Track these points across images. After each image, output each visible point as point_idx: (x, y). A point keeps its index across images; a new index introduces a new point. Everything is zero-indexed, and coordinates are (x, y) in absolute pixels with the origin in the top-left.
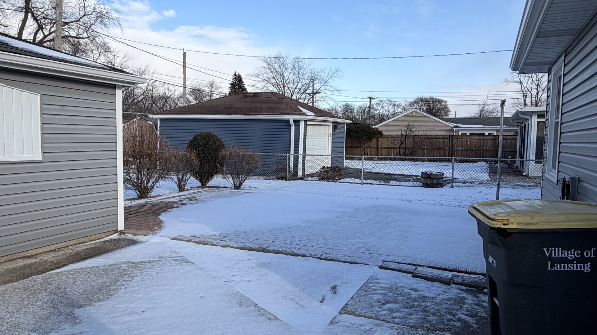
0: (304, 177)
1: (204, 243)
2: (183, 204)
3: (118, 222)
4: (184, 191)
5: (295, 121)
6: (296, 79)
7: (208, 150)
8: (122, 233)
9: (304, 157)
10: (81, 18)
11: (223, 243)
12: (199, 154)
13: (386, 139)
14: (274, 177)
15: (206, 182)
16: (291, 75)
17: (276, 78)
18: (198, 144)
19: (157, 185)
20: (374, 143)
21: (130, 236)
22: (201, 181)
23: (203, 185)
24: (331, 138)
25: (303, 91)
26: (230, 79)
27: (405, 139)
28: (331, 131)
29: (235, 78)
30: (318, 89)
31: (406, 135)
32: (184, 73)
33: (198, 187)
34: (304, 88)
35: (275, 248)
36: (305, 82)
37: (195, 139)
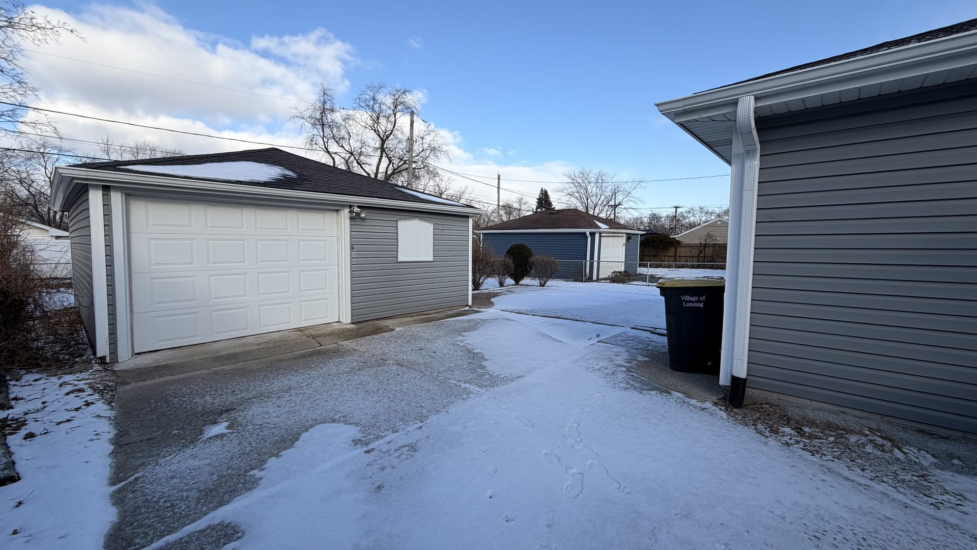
0: (598, 280)
1: (521, 313)
2: (504, 294)
3: (468, 300)
4: (503, 287)
5: (591, 234)
6: (599, 192)
7: (521, 257)
8: (470, 307)
9: (598, 264)
10: (420, 153)
11: (533, 314)
12: (514, 260)
13: (684, 248)
14: (572, 280)
15: (519, 281)
16: (594, 189)
17: (580, 192)
18: (514, 252)
19: (485, 282)
20: (671, 252)
21: (476, 309)
22: (515, 281)
23: (517, 283)
24: (624, 248)
25: (606, 203)
26: (537, 194)
27: (705, 248)
28: (624, 242)
29: (542, 194)
30: (621, 201)
31: (705, 244)
32: (498, 193)
33: (513, 285)
34: (607, 200)
35: (565, 317)
36: (608, 195)
37: (512, 248)
